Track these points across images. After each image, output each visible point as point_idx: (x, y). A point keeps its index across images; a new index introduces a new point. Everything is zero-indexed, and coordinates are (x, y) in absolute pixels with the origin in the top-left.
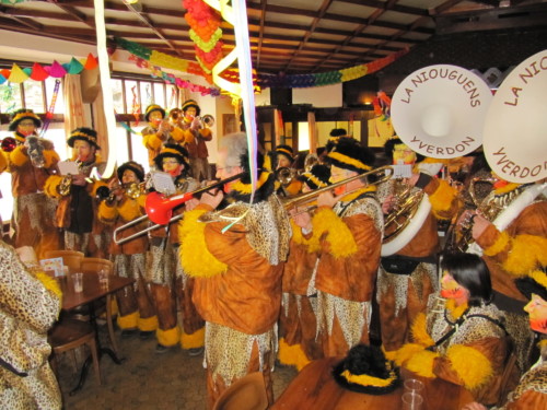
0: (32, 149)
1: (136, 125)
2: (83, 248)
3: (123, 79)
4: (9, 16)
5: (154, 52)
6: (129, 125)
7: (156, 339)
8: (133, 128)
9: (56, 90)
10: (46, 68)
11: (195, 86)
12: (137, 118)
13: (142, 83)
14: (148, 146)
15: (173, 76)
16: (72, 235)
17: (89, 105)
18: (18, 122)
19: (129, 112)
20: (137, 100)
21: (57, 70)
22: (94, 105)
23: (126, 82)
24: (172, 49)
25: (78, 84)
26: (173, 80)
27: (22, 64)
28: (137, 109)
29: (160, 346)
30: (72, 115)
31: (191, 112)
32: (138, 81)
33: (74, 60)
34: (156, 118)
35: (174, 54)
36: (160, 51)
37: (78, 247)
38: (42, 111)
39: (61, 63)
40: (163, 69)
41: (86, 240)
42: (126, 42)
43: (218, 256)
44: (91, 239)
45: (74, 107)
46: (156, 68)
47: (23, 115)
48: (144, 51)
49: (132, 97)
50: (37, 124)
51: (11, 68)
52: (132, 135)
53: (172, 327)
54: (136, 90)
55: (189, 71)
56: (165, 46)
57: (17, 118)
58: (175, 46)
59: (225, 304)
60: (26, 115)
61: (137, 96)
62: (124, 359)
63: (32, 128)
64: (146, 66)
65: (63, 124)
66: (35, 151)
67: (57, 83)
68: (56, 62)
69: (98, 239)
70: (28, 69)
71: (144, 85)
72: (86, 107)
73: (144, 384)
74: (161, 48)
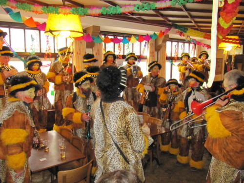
0: (134, 71)
1: (175, 61)
2: (151, 113)
3: (172, 42)
4: (134, 17)
5: (189, 29)
6: (172, 61)
7: (176, 159)
8: (174, 63)
9: (145, 46)
10: (143, 37)
11: (205, 44)
12: (176, 58)
13: (179, 43)
14: (180, 71)
15: (195, 40)
16: (147, 107)
17: (157, 52)
18: (129, 58)
19: (173, 56)
20: (177, 51)
21: (147, 38)
22: (159, 52)
23: (173, 43)
24: (197, 27)
25: (154, 43)
26: (195, 42)
27: (135, 35)
28: (176, 54)
29: (178, 162)
30: (150, 56)
31: (203, 57)
32: (178, 42)
33: (154, 33)
34: (185, 59)
35: (197, 30)
36: (192, 29)
37: (149, 112)
38: (139, 54)
39: (149, 35)
40: (191, 37)
41: (152, 110)
42: (177, 25)
43: (227, 128)
44: (154, 110)
45: (152, 53)
46: (188, 36)
47: (131, 55)
48: (185, 29)
49: (175, 49)
50: (136, 59)
51: (131, 37)
52: (173, 66)
53: (185, 156)
54: (177, 46)
55: (204, 38)
56: (194, 26)
57: (129, 56)
58: (199, 26)
59: (227, 151)
60: (132, 55)
61: (177, 49)
62: (162, 164)
63: (134, 61)
64: (184, 36)
65: (146, 60)
66: (135, 72)
67: (146, 43)
68: (147, 35)
69: (157, 110)
70: (137, 37)
71: (180, 44)
72: (156, 53)
73: (170, 178)
74: (192, 27)
